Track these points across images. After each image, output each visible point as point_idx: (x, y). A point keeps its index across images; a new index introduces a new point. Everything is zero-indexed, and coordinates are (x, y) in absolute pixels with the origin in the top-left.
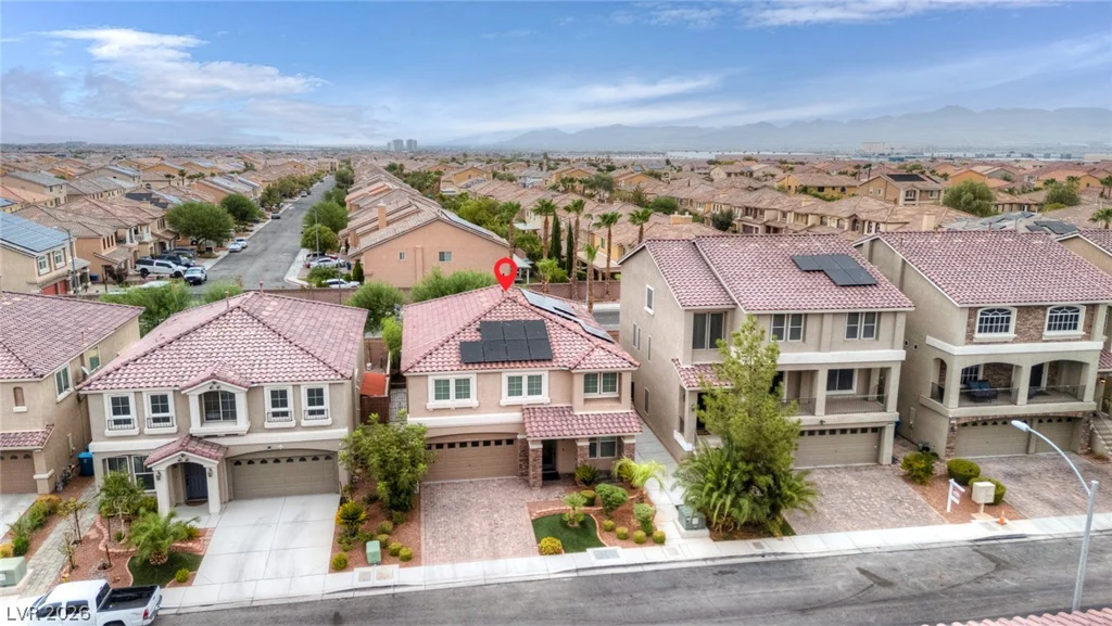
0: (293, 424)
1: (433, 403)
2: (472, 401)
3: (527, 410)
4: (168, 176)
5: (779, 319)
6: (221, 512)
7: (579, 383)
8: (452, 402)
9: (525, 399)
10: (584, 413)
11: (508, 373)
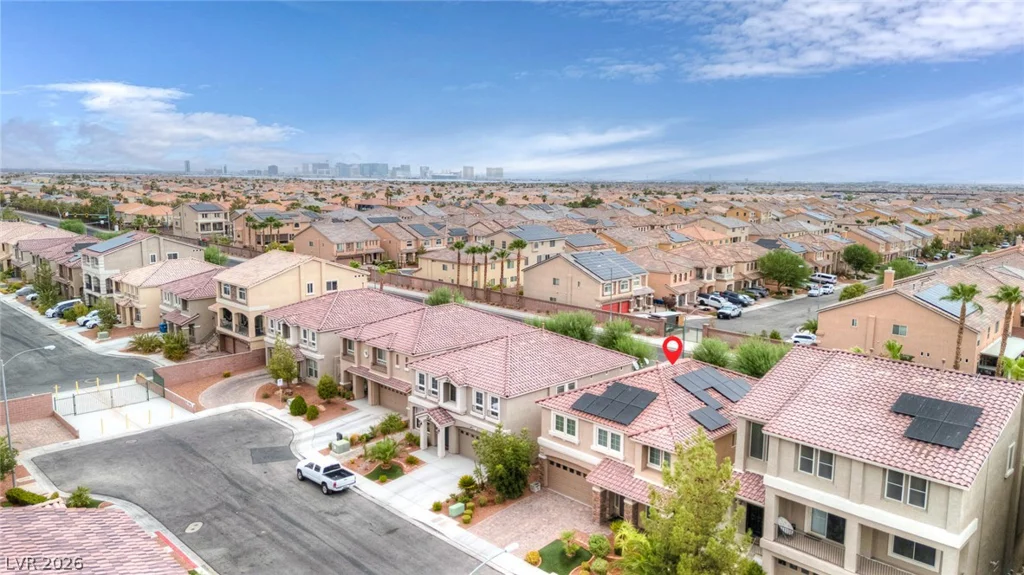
0: (482, 417)
1: (554, 431)
2: (574, 439)
3: (607, 460)
4: (858, 222)
5: (808, 451)
6: (442, 458)
7: (639, 452)
8: (564, 435)
9: (608, 451)
10: (640, 477)
11: (598, 425)
